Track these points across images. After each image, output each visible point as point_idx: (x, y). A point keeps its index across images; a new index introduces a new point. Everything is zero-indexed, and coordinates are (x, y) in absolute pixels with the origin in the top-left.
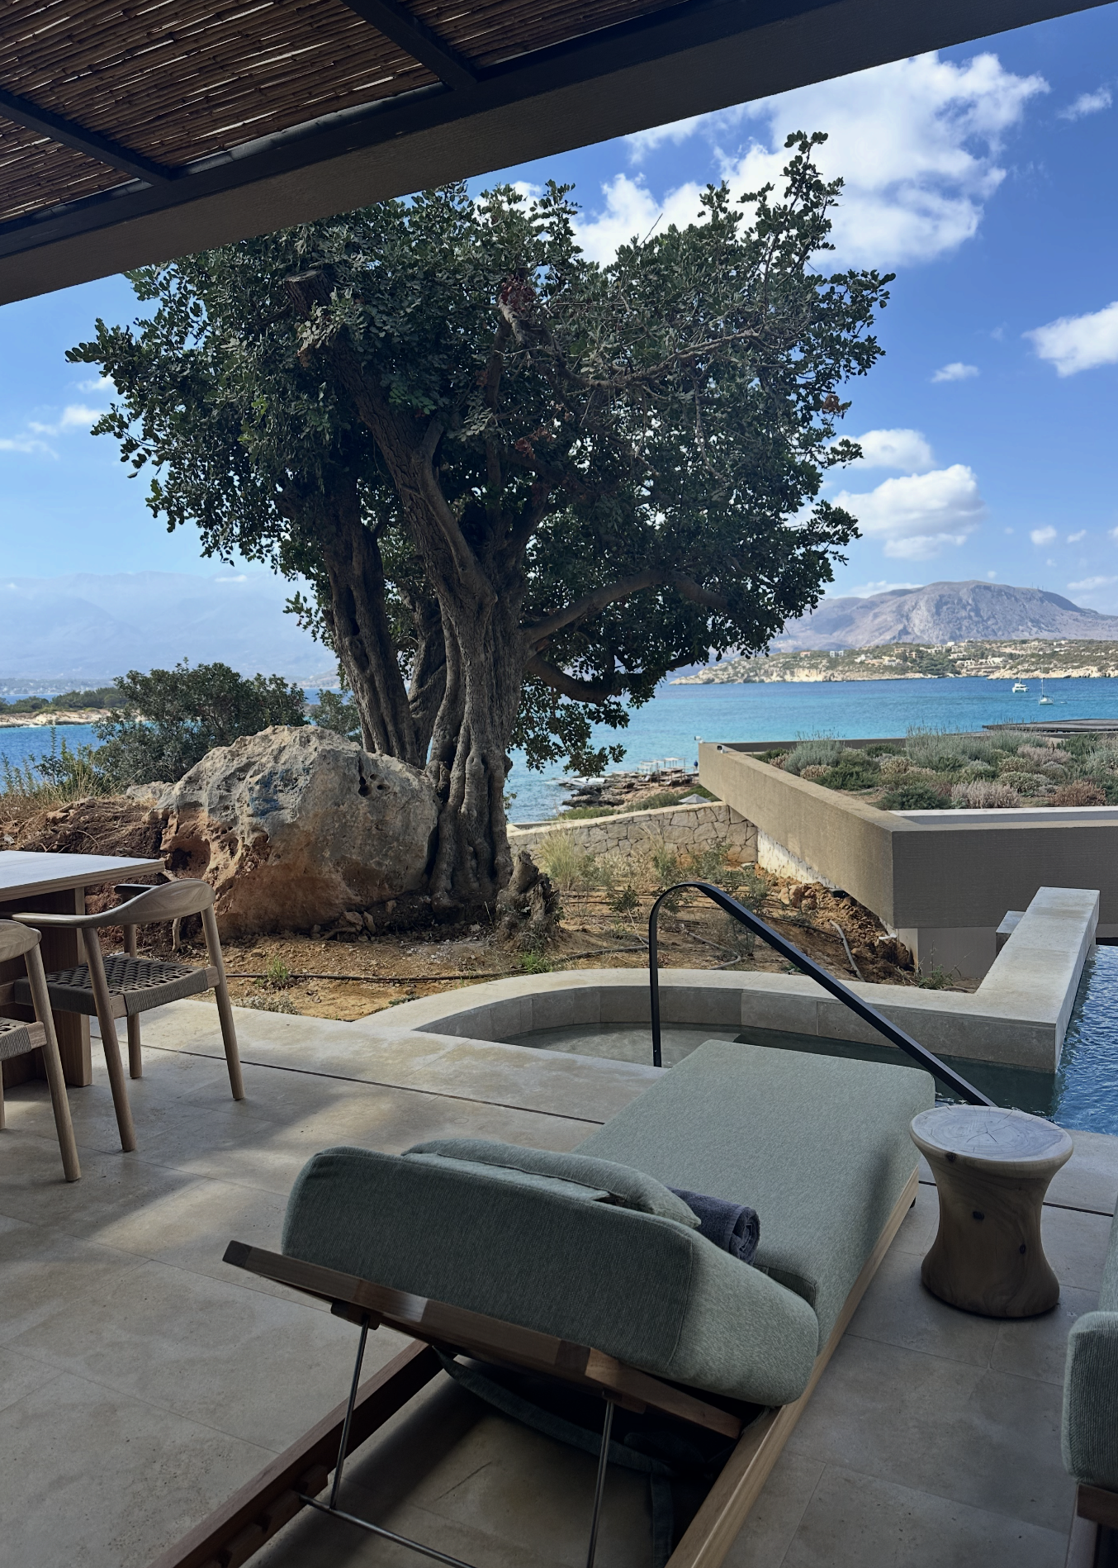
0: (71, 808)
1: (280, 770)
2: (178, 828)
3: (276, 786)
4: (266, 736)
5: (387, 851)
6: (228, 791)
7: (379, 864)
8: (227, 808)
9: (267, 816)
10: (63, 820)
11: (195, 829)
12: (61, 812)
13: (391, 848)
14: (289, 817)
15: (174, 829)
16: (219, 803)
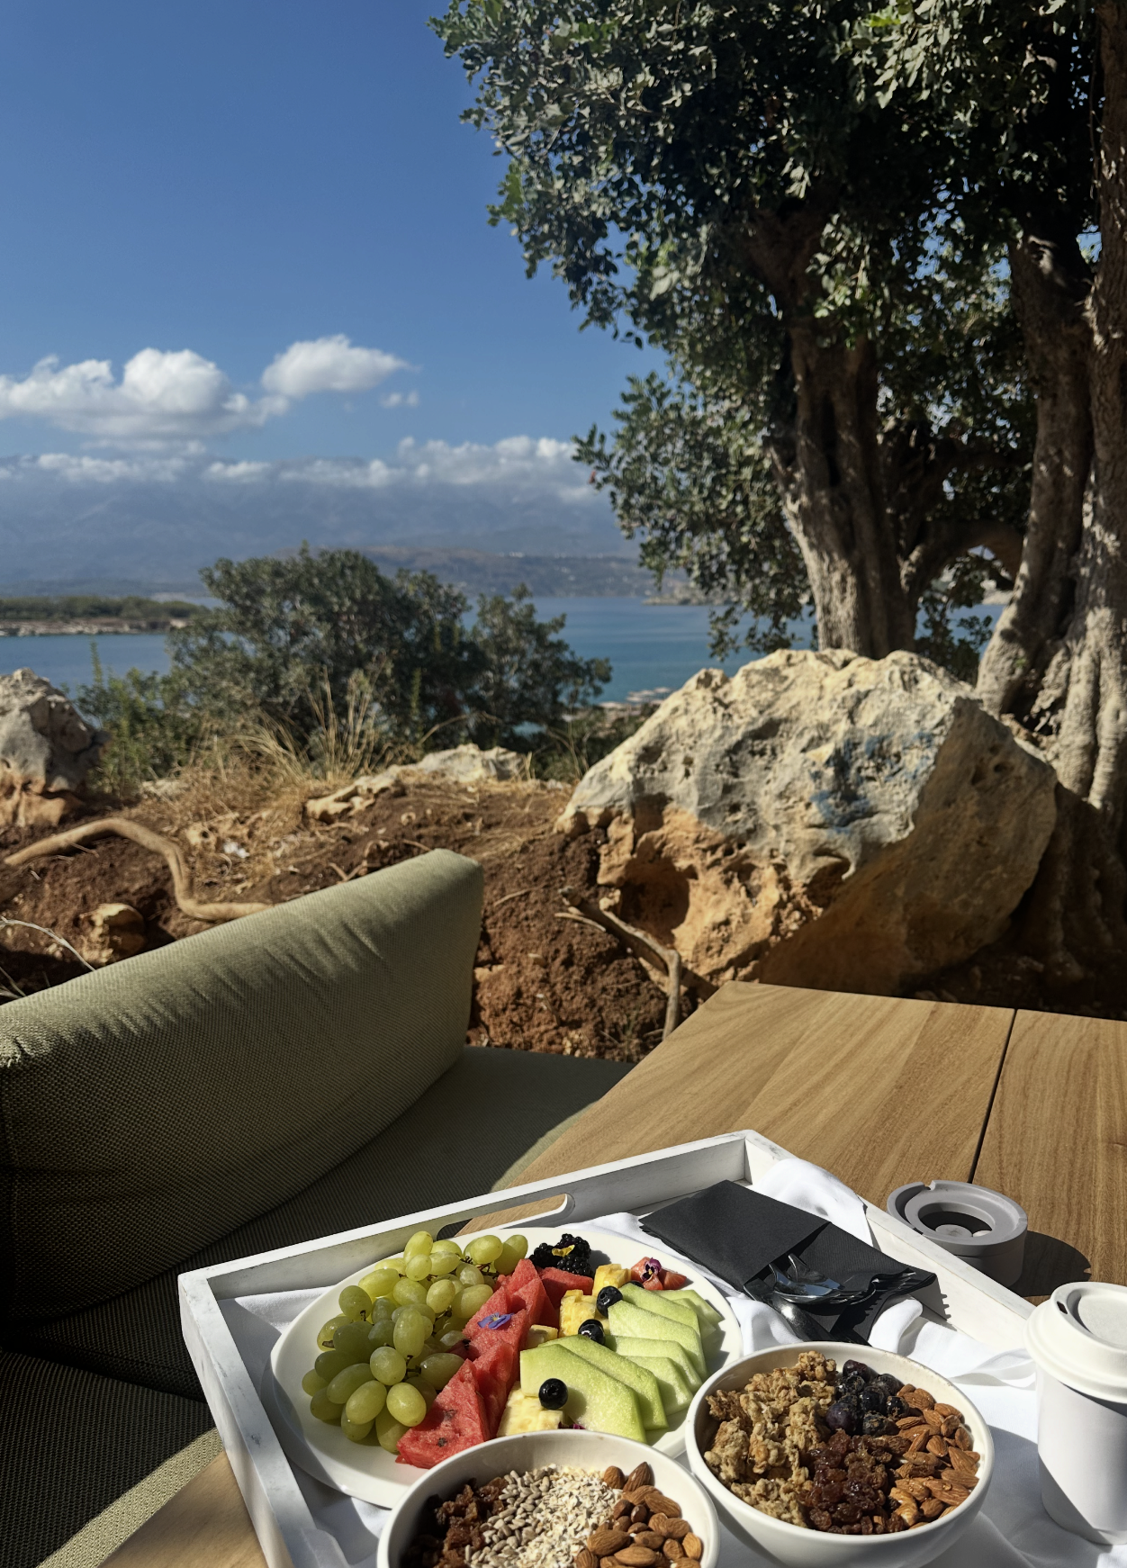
0: (355, 793)
1: (866, 739)
2: (635, 842)
3: (859, 770)
4: (776, 671)
5: (982, 882)
6: (736, 775)
7: (965, 904)
8: (735, 808)
9: (850, 827)
10: (343, 814)
11: (664, 845)
12: (338, 800)
13: (990, 876)
14: (893, 830)
15: (627, 845)
16: (722, 798)
